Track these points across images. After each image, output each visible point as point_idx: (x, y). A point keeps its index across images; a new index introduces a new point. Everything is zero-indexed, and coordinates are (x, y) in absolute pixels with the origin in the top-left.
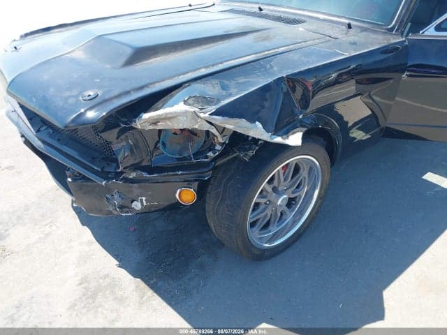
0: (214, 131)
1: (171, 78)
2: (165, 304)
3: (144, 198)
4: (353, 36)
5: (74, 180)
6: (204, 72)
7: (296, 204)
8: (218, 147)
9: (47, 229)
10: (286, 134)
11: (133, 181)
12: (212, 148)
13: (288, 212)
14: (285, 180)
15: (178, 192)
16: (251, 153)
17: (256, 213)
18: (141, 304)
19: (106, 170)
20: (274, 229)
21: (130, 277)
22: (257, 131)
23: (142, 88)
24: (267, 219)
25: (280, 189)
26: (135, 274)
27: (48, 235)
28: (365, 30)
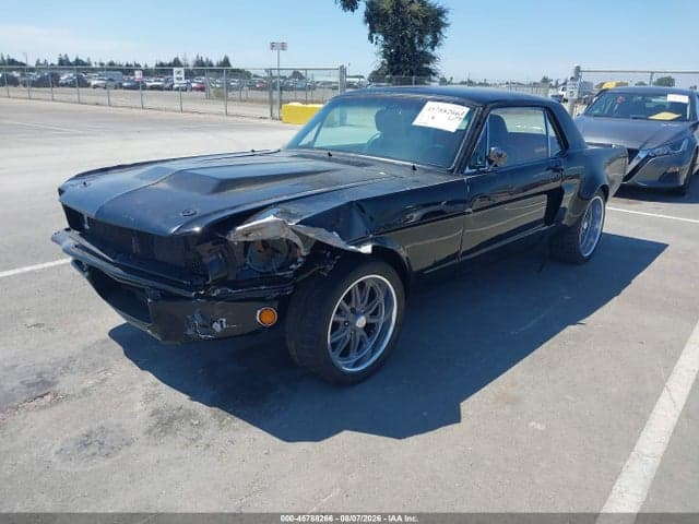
0: (297, 241)
1: (258, 201)
2: (247, 424)
3: (224, 320)
4: (418, 176)
5: (155, 300)
6: (285, 198)
7: (375, 332)
8: (300, 260)
9: (103, 376)
10: (359, 244)
11: (216, 299)
12: (295, 261)
13: (367, 340)
14: (362, 302)
15: (259, 312)
16: (330, 268)
17: (335, 333)
18: (221, 427)
19: (195, 283)
20: (354, 357)
21: (205, 407)
22: (334, 240)
23: (235, 207)
24: (347, 342)
25: (358, 310)
26: (210, 403)
27: (104, 380)
28: (429, 171)
